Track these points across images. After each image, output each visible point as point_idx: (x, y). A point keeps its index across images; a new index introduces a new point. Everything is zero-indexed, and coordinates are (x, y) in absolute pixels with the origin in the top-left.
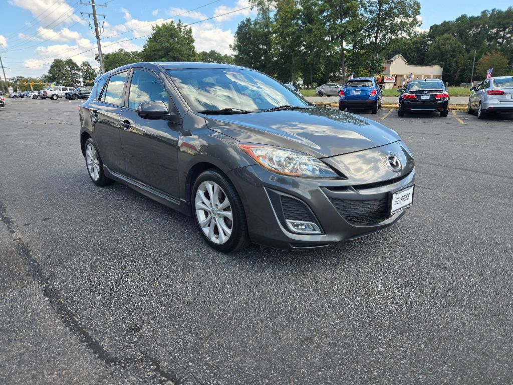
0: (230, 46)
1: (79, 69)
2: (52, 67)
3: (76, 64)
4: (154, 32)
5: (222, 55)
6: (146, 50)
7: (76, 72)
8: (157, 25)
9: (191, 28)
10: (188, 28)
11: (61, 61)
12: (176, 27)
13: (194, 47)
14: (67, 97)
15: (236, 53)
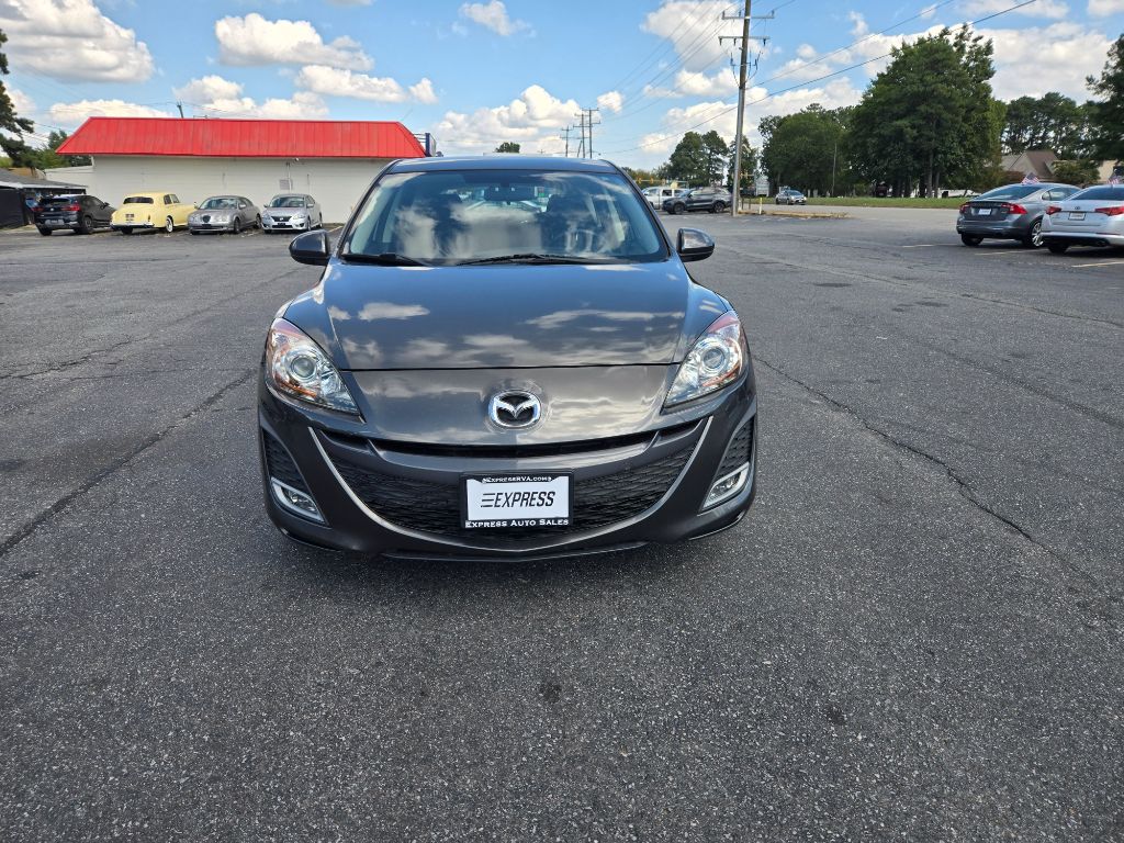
0: (1090, 80)
1: (725, 151)
2: (679, 148)
3: (722, 142)
4: (894, 59)
5: (1079, 104)
6: (867, 102)
7: (720, 156)
8: (904, 44)
9: (990, 42)
10: (981, 43)
11: (696, 135)
12: (952, 42)
13: (988, 89)
14: (664, 209)
15: (1104, 97)
